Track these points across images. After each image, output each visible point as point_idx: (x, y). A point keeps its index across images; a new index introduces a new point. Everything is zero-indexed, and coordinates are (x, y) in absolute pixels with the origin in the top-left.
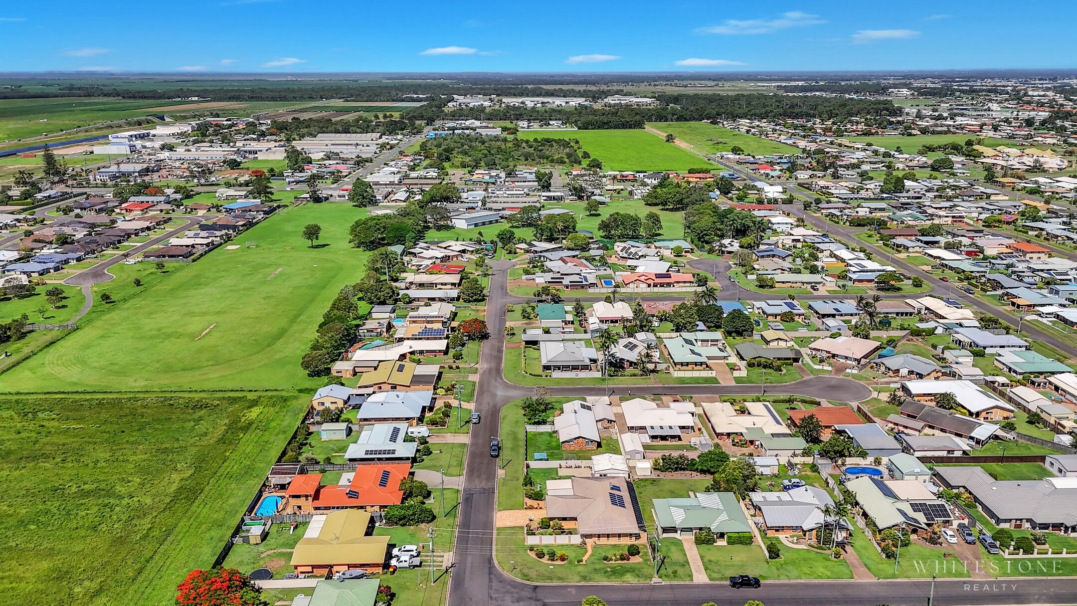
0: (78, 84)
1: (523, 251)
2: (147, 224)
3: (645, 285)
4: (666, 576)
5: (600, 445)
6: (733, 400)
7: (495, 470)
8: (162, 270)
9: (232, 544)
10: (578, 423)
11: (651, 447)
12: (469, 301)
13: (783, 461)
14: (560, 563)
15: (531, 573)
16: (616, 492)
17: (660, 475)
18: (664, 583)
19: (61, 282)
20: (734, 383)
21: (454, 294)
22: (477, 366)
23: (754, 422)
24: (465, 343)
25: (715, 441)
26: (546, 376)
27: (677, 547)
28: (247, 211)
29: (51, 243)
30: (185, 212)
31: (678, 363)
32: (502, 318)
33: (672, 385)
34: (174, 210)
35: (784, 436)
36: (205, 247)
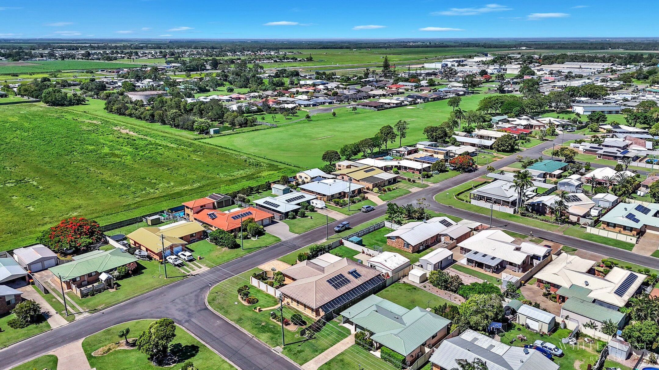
1: (605, 131)
2: (384, 93)
4: (290, 350)
5: (419, 252)
6: (612, 263)
7: (322, 239)
8: (355, 112)
9: (142, 221)
10: (413, 229)
11: (461, 268)
12: (498, 151)
13: (572, 326)
14: (245, 303)
15: (220, 300)
16: (350, 277)
17: (428, 287)
18: (280, 354)
19: (308, 111)
20: (648, 255)
21: (488, 143)
22: (431, 185)
23: (586, 282)
24: (448, 171)
25: (532, 286)
26: (467, 202)
27: (337, 337)
28: (447, 92)
29: (330, 96)
30: (416, 91)
31: (604, 223)
32: (506, 164)
33: (572, 237)
34: (412, 90)
35: (610, 306)
36: (395, 105)
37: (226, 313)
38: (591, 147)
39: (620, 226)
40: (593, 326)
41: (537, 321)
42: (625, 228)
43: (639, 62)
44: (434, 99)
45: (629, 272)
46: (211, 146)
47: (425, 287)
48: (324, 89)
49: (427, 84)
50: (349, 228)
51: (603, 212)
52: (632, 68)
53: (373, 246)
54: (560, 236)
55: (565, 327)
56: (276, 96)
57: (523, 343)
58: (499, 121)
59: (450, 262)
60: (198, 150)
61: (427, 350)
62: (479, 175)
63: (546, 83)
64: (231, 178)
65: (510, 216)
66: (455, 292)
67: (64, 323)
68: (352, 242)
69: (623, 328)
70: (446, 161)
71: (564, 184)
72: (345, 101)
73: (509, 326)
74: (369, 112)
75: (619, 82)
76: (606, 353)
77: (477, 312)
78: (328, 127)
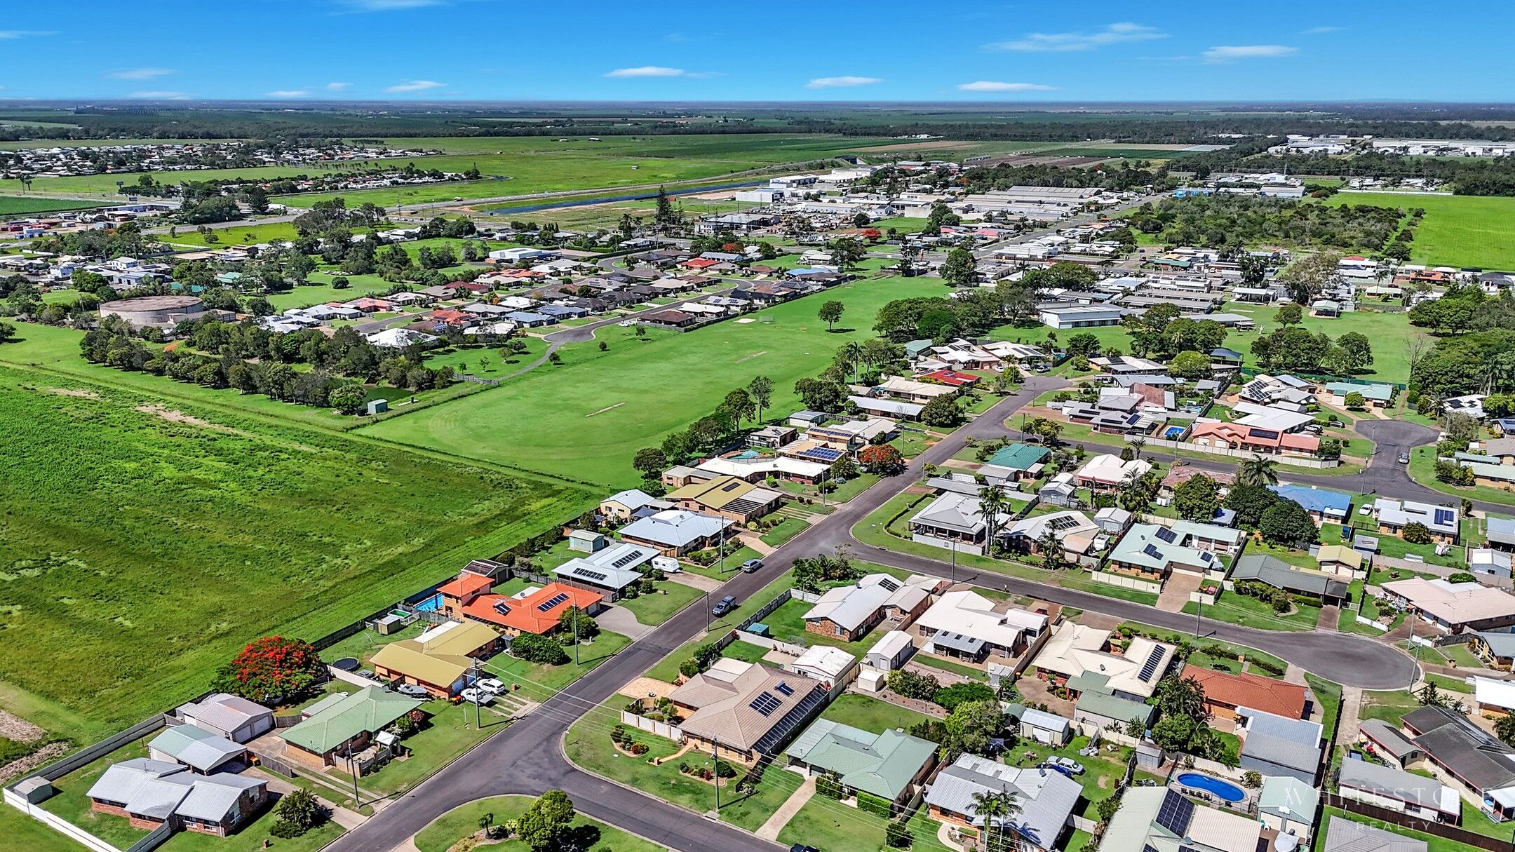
0: (815, 117)
1: (1099, 368)
2: (684, 283)
3: (1224, 444)
4: (730, 814)
5: (859, 638)
6: (1132, 630)
7: (698, 631)
8: (643, 337)
9: (365, 628)
10: (844, 601)
11: (926, 660)
12: (932, 425)
13: (1090, 731)
14: (631, 754)
15: (587, 754)
16: (779, 695)
17: (888, 696)
18: (717, 821)
19: (542, 337)
20: (1177, 610)
21: (913, 410)
22: (839, 507)
23: (1102, 666)
24: (858, 475)
25: (1030, 678)
26: (906, 537)
27: (789, 786)
28: (804, 280)
29: (574, 295)
30: (743, 275)
31: (1114, 562)
32: (950, 453)
33: (1073, 590)
34: (733, 272)
35: (1135, 697)
36: (714, 317)
37: (608, 772)
38: (1081, 411)
39: (1137, 566)
40: (1115, 728)
41: (1048, 730)
42: (1144, 569)
43: (1142, 184)
44: (786, 298)
45: (1153, 645)
46: (389, 445)
47: (885, 697)
48: (551, 274)
49: (758, 255)
50: (736, 607)
51: (1112, 542)
52: (1134, 200)
53: (786, 636)
54: (1056, 590)
55: (1082, 734)
56: (453, 297)
57: (1033, 763)
58: (919, 353)
59: (910, 652)
60: (369, 457)
61: (917, 789)
62: (911, 480)
63: (984, 245)
64: (475, 520)
65: (978, 559)
66: (928, 699)
67: (362, 820)
68: (754, 633)
69: (1152, 727)
70: (852, 454)
71: (1049, 493)
72: (610, 307)
73: (1012, 742)
74: (669, 336)
75: (1112, 242)
76: (1135, 762)
77: (971, 729)
78: (604, 380)
